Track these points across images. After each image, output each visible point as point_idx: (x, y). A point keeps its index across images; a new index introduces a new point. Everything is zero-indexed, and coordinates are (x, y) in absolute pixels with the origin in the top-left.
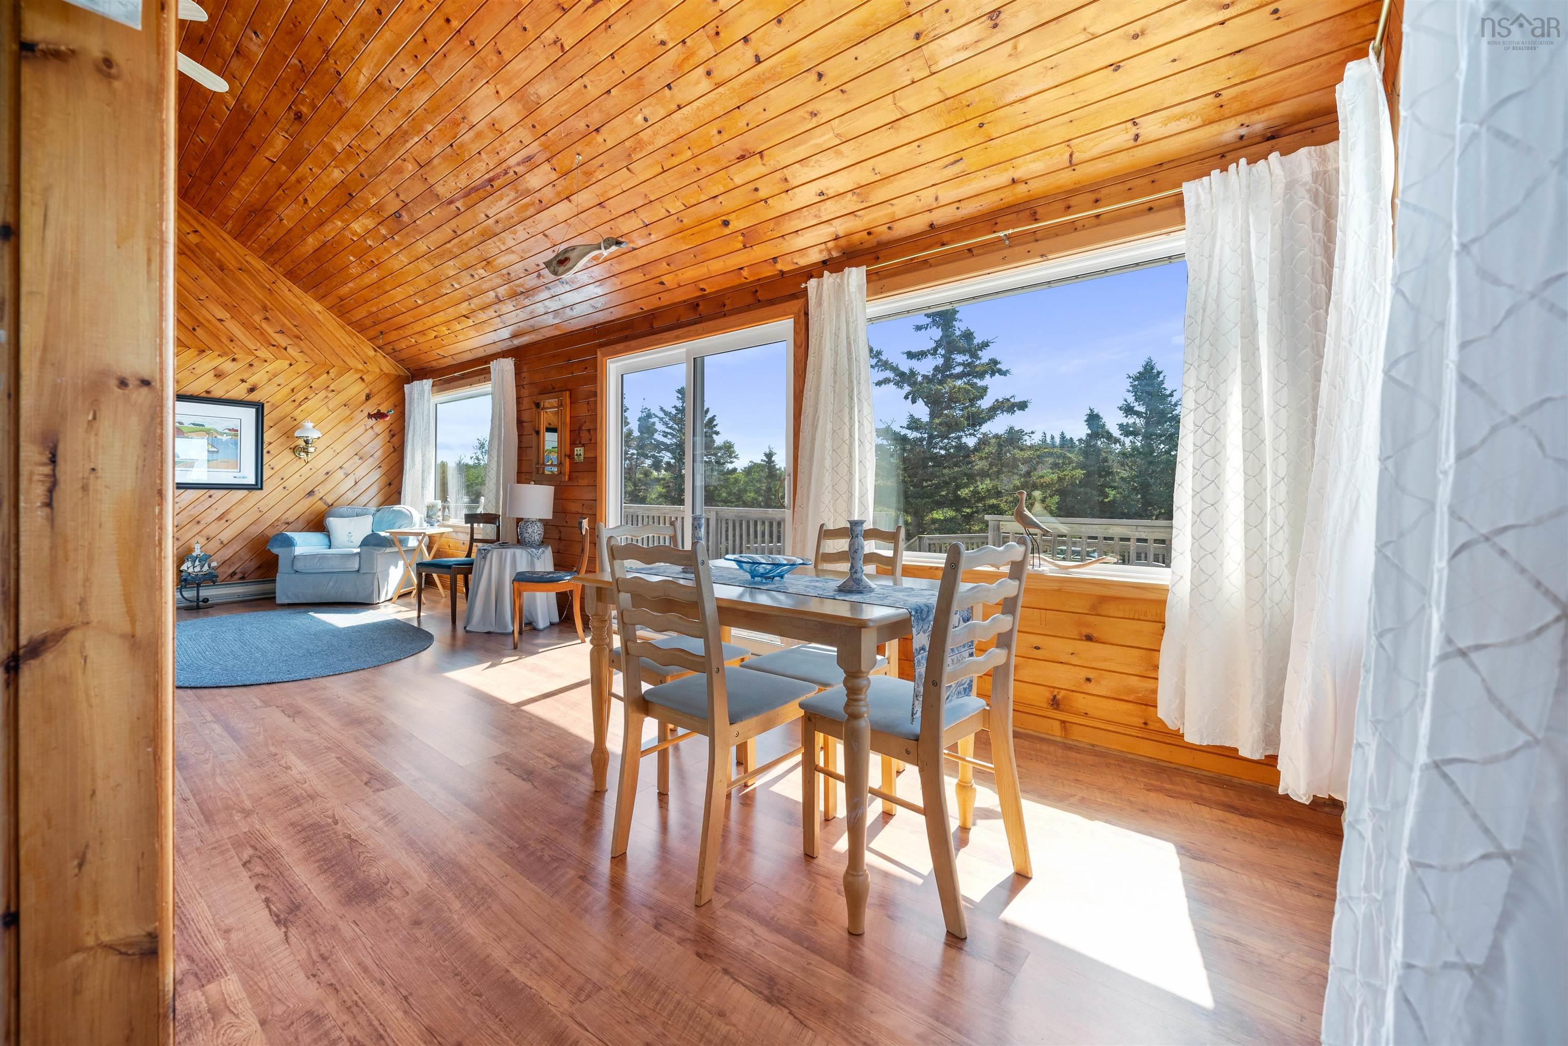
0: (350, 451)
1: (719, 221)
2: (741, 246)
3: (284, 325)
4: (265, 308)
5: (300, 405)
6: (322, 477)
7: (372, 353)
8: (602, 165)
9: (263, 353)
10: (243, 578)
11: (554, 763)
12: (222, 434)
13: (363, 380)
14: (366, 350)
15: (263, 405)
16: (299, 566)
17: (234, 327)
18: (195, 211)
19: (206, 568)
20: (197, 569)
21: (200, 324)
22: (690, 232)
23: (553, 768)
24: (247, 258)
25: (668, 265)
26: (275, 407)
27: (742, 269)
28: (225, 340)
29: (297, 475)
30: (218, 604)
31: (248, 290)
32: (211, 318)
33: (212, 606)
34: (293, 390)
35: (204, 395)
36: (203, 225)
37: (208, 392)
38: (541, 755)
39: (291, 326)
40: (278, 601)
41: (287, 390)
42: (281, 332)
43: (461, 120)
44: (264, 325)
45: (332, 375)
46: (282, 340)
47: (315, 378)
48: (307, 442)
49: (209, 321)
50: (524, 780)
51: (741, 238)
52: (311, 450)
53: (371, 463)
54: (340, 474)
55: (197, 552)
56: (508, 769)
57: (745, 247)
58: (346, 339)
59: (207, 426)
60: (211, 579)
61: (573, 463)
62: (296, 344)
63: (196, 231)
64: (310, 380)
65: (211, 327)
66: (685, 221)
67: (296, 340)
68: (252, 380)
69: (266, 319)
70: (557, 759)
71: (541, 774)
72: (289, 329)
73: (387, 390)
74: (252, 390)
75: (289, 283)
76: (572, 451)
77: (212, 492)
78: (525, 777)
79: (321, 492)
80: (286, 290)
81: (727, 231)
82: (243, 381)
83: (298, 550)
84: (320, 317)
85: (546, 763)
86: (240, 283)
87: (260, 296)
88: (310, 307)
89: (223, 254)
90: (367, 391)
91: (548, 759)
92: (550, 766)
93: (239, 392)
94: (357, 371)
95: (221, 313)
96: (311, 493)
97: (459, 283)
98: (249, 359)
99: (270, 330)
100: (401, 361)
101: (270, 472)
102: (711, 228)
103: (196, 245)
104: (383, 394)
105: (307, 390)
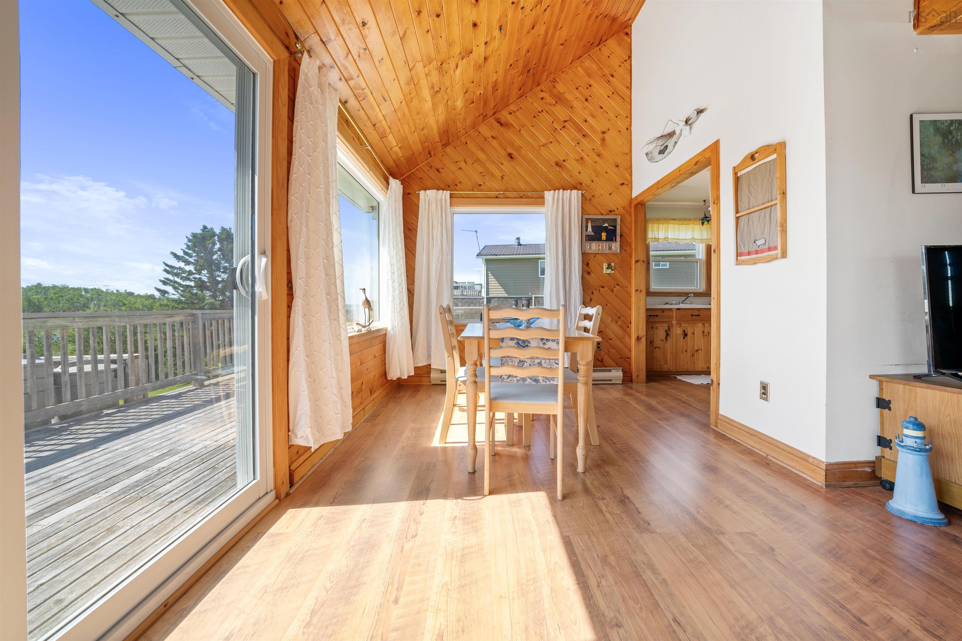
11: (601, 503)
23: (603, 499)
38: (608, 515)
50: (628, 498)
56: (639, 513)
70: (597, 506)
71: (615, 497)
78: (627, 500)
85: (607, 506)
91: (604, 509)
92: (605, 501)
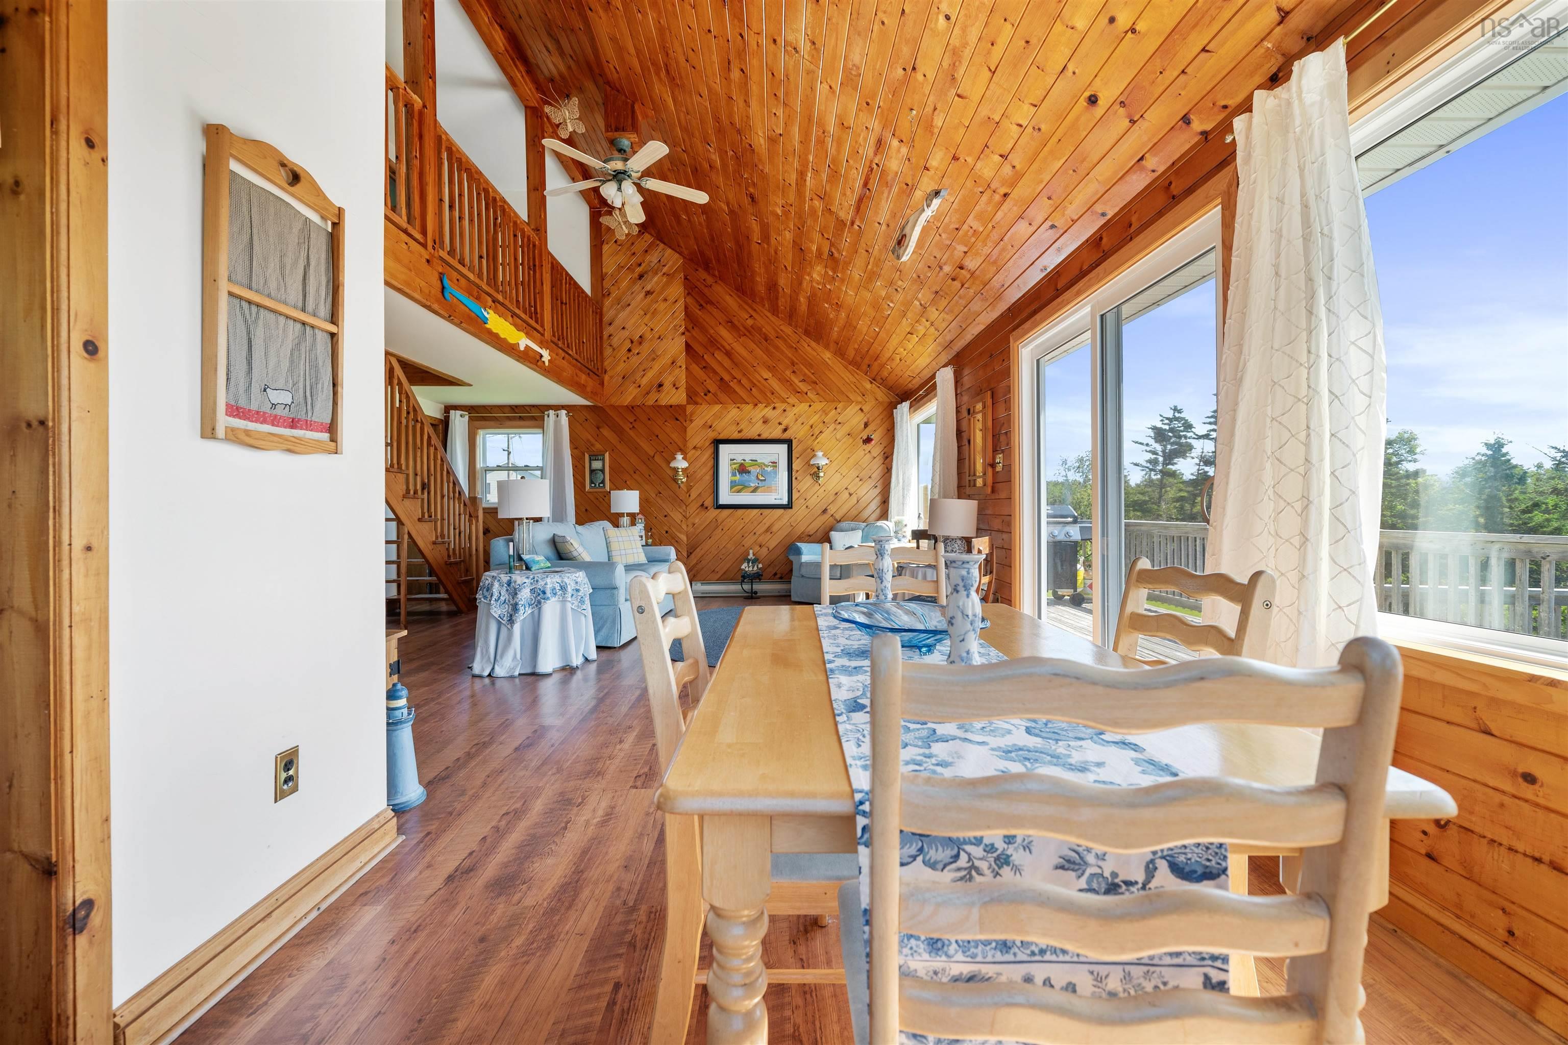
0: (853, 473)
1: (1083, 103)
2: (1126, 123)
3: (805, 375)
4: (793, 364)
5: (817, 438)
6: (832, 498)
7: (868, 386)
8: (935, 109)
9: (792, 400)
10: (781, 578)
12: (767, 466)
13: (861, 410)
14: (864, 384)
15: (791, 441)
16: (804, 571)
17: (775, 384)
18: (750, 301)
19: (755, 568)
20: (751, 569)
21: (754, 385)
22: (1054, 139)
24: (782, 327)
25: (1049, 198)
26: (800, 442)
27: (1142, 159)
28: (769, 394)
29: (815, 496)
30: (764, 597)
31: (782, 353)
32: (760, 379)
33: (758, 598)
34: (812, 427)
35: (757, 438)
36: (755, 310)
37: (759, 435)
39: (810, 374)
40: (793, 599)
41: (807, 427)
42: (804, 380)
43: (823, 136)
44: (793, 378)
45: (839, 410)
46: (803, 387)
47: (827, 414)
48: (818, 468)
49: (759, 382)
51: (1122, 111)
52: (821, 474)
53: (870, 484)
54: (845, 495)
55: (751, 556)
57: (1133, 122)
58: (847, 376)
59: (759, 461)
60: (757, 577)
61: (995, 473)
62: (814, 389)
63: (751, 316)
64: (823, 417)
65: (761, 387)
66: (1043, 127)
67: (814, 385)
68: (785, 423)
69: (794, 372)
72: (809, 377)
73: (881, 417)
74: (785, 430)
75: (808, 340)
76: (994, 458)
77: (762, 510)
79: (832, 510)
80: (806, 346)
81: (1099, 111)
82: (780, 424)
83: (805, 558)
84: (830, 362)
86: (777, 348)
87: (790, 355)
88: (824, 356)
89: (768, 329)
90: (865, 420)
93: (777, 433)
94: (858, 403)
95: (767, 374)
96: (825, 511)
97: (892, 302)
98: (784, 406)
99: (796, 381)
100: (890, 388)
101: (798, 494)
102: (1078, 119)
103: (752, 326)
104: (878, 421)
105: (821, 424)
